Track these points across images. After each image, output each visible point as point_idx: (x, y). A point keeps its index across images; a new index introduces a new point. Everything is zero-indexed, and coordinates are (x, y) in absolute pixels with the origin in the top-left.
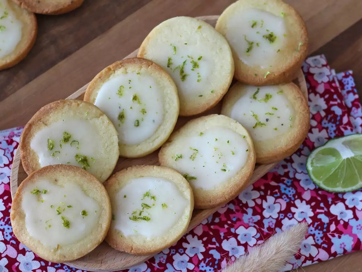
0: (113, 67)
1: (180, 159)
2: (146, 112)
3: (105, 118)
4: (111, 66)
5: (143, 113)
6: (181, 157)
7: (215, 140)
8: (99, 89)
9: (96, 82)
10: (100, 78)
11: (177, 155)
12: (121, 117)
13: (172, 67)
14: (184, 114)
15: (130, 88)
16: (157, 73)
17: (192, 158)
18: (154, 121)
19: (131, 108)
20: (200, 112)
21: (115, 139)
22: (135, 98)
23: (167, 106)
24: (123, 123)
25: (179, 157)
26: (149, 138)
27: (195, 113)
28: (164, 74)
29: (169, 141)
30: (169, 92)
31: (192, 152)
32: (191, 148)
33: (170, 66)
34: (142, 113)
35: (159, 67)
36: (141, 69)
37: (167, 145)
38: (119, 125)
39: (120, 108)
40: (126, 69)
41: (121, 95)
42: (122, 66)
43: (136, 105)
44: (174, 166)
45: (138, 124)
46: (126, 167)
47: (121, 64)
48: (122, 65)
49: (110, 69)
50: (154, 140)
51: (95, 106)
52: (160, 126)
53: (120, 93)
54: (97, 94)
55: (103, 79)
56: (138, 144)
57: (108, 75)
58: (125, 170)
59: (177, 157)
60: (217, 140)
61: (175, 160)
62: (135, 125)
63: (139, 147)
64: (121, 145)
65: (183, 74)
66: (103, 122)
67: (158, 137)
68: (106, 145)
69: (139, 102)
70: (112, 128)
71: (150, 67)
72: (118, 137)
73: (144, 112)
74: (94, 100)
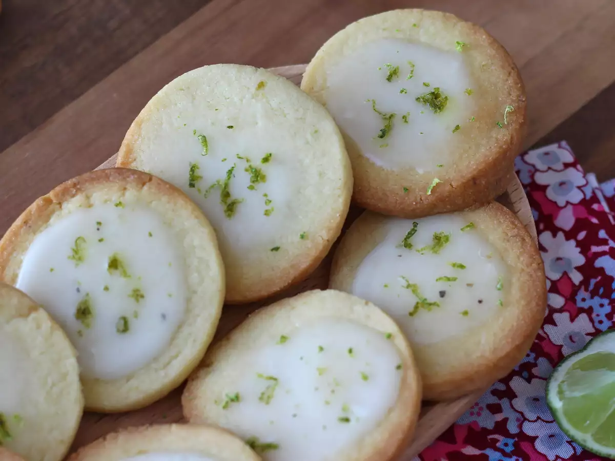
0: (57, 195)
1: (235, 404)
2: (142, 296)
3: (42, 315)
4: (51, 195)
5: (137, 301)
6: (236, 399)
7: (317, 349)
8: (25, 249)
9: (16, 234)
10: (26, 223)
11: (227, 395)
12: (84, 312)
13: (203, 185)
14: (238, 298)
15: (101, 240)
16: (165, 199)
17: (265, 398)
18: (164, 316)
19: (106, 289)
20: (276, 288)
21: (71, 365)
22: (114, 264)
23: (194, 277)
24: (88, 326)
25: (232, 400)
26: (156, 359)
27: (264, 293)
28: (181, 202)
29: (205, 363)
30: (196, 242)
31: (262, 386)
32: (260, 376)
33: (196, 183)
34: (132, 300)
35: (169, 187)
36: (123, 195)
37: (202, 373)
38: (80, 333)
39: (78, 290)
40: (88, 197)
41: (80, 259)
42: (78, 190)
43: (118, 282)
44: (223, 422)
45: (125, 326)
46: (102, 435)
47: (75, 185)
48: (77, 188)
49: (49, 202)
50: (169, 363)
51: (18, 291)
52: (180, 327)
53: (77, 254)
54: (21, 262)
55: (32, 227)
56: (129, 378)
57: (45, 216)
58: (101, 440)
59: (225, 399)
60: (321, 349)
61: (224, 407)
62: (118, 331)
63: (133, 383)
64: (87, 381)
65: (229, 201)
66: (38, 327)
67: (176, 357)
68: (50, 381)
69: (125, 274)
70: (60, 340)
71: (145, 188)
72: (79, 360)
73: (138, 295)
74: (15, 278)
